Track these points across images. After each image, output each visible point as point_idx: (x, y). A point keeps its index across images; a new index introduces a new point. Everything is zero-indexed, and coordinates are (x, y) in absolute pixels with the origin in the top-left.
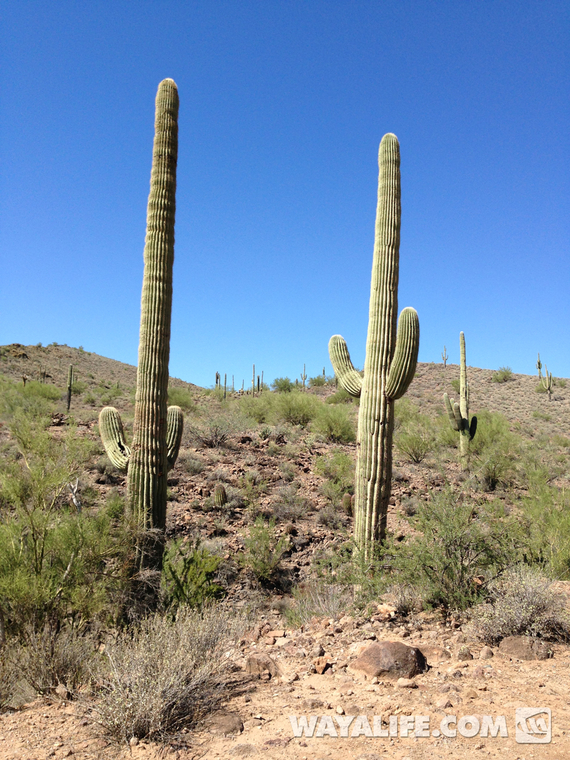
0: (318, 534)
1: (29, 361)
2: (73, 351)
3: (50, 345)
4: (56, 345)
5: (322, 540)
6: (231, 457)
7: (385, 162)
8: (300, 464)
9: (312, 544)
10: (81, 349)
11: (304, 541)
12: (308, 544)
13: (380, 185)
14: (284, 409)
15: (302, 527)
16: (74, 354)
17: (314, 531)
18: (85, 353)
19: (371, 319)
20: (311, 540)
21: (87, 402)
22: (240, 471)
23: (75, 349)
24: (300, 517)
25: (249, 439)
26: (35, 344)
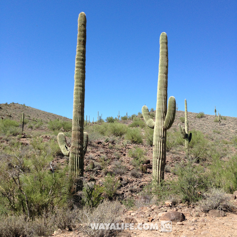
0: (131, 180)
1: (2, 110)
2: (21, 106)
3: (11, 103)
4: (13, 103)
5: (133, 182)
6: (94, 150)
7: (162, 43)
8: (122, 153)
9: (128, 184)
10: (24, 105)
11: (126, 183)
12: (127, 184)
13: (160, 51)
14: (112, 130)
15: (124, 177)
16: (21, 107)
17: (129, 179)
18: (26, 106)
19: (158, 100)
20: (128, 182)
21: (29, 128)
22: (99, 155)
23: (22, 105)
24: (123, 173)
25: (101, 143)
26: (5, 103)
